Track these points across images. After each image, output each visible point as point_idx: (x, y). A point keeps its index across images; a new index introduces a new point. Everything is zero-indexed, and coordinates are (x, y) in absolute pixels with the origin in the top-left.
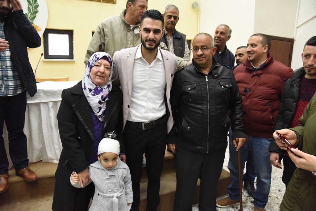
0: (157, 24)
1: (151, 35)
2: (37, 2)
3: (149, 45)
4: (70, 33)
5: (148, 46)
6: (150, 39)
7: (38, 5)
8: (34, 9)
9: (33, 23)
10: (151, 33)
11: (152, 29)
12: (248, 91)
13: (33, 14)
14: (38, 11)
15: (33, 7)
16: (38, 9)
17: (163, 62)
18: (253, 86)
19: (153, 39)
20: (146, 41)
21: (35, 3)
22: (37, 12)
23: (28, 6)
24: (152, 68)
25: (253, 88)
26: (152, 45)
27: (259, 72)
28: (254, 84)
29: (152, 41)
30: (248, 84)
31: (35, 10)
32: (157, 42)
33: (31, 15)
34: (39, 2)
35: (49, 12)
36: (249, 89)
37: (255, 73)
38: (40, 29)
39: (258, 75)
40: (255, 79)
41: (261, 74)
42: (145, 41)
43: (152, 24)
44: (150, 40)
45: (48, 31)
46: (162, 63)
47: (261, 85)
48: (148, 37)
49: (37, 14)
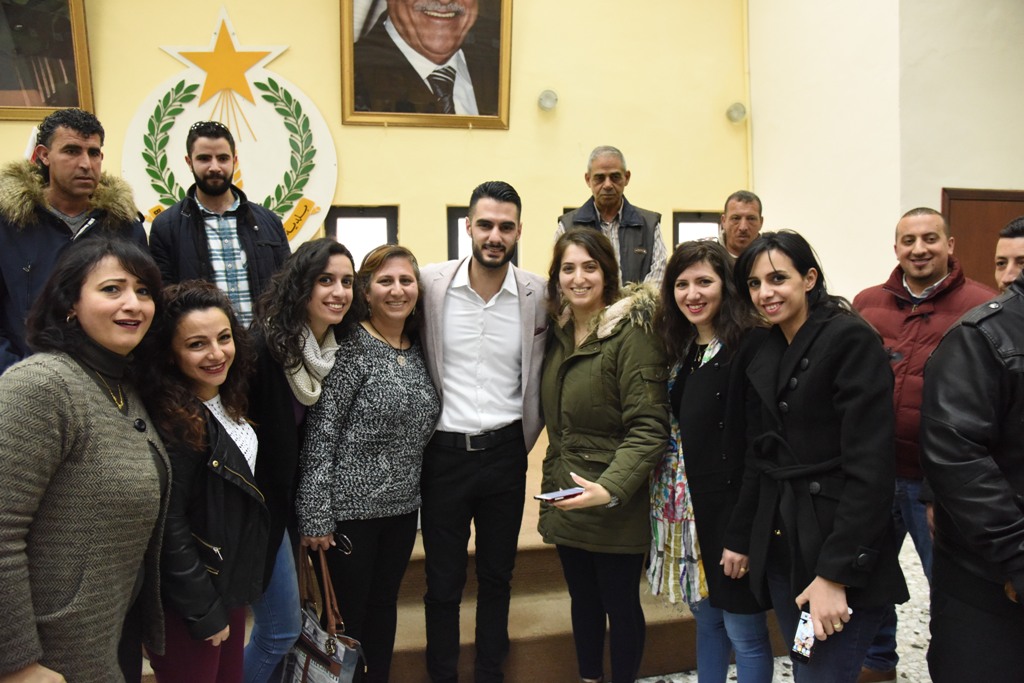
0: (507, 212)
1: (495, 234)
2: (313, 144)
3: (490, 256)
4: (390, 213)
5: (487, 259)
6: (492, 242)
7: (314, 151)
8: (306, 161)
9: (301, 195)
10: (495, 230)
11: (497, 221)
12: (894, 358)
13: (303, 172)
14: (313, 165)
15: (302, 157)
16: (315, 160)
17: (519, 299)
18: (907, 345)
19: (499, 243)
20: (484, 247)
21: (307, 147)
22: (311, 167)
23: (290, 155)
24: (491, 312)
25: (909, 349)
26: (497, 257)
27: (925, 308)
28: (912, 340)
29: (497, 246)
30: (896, 338)
31: (308, 163)
32: (507, 251)
33: (297, 176)
34: (316, 143)
35: (339, 166)
36: (898, 352)
37: (914, 310)
38: (319, 208)
39: (922, 315)
40: (915, 328)
41: (932, 313)
42: (480, 247)
43: (497, 211)
44: (492, 245)
45: (336, 212)
46: (516, 301)
47: (931, 341)
48: (487, 238)
49: (312, 173)
